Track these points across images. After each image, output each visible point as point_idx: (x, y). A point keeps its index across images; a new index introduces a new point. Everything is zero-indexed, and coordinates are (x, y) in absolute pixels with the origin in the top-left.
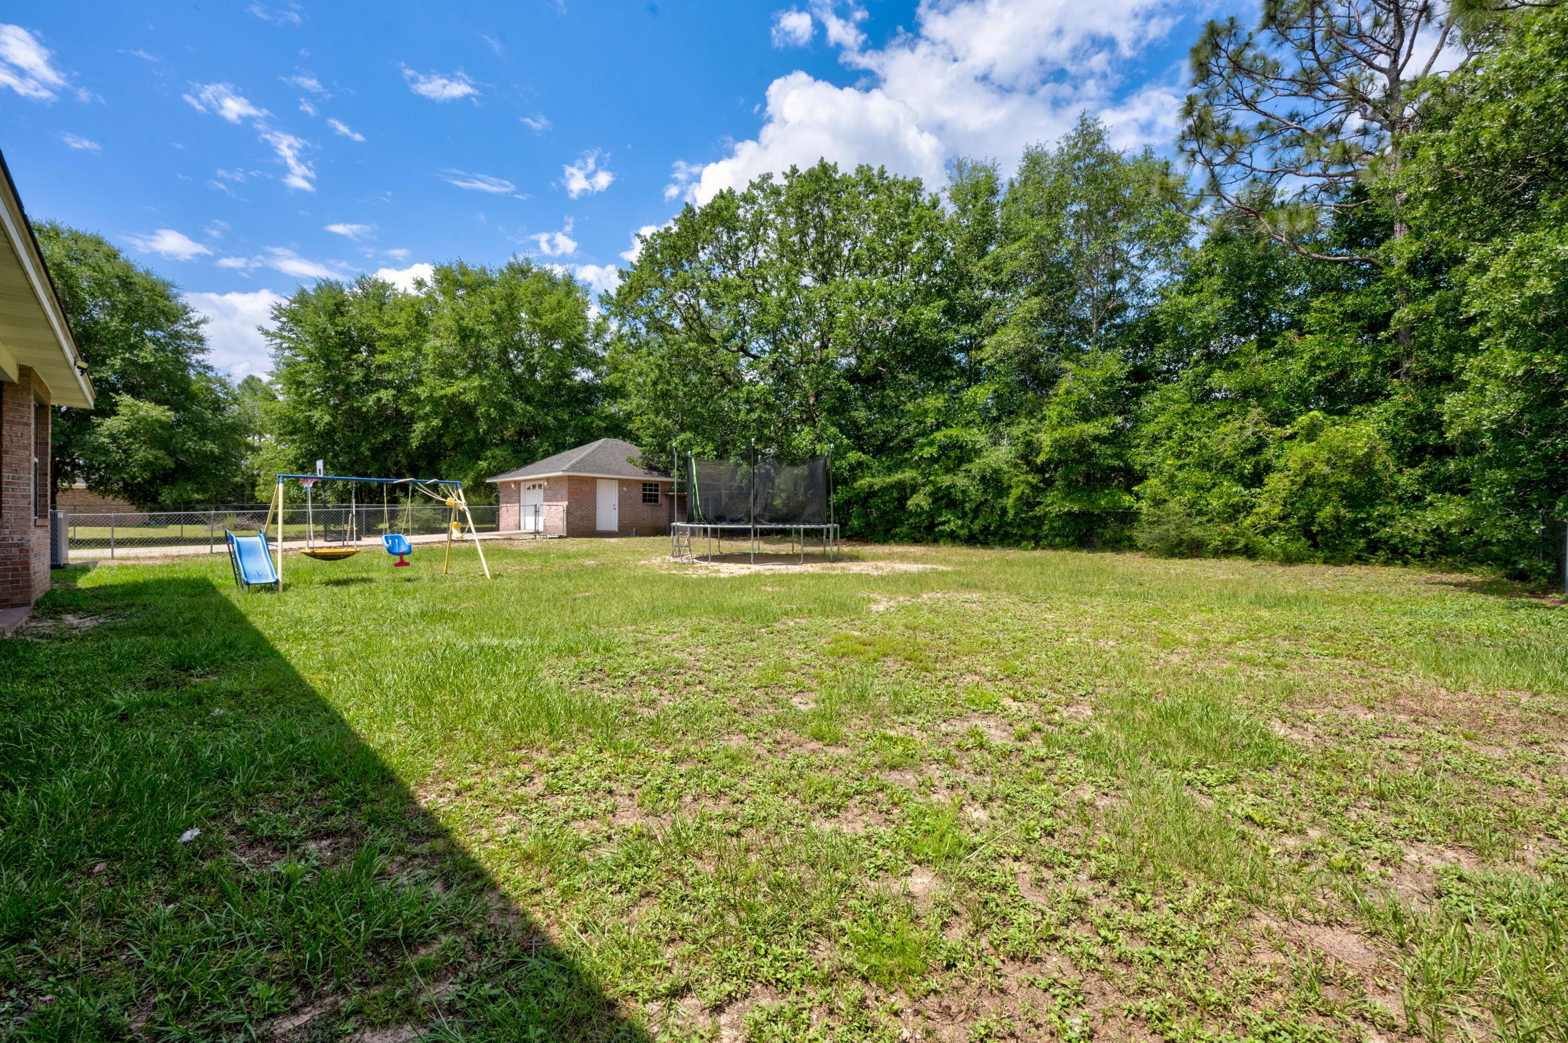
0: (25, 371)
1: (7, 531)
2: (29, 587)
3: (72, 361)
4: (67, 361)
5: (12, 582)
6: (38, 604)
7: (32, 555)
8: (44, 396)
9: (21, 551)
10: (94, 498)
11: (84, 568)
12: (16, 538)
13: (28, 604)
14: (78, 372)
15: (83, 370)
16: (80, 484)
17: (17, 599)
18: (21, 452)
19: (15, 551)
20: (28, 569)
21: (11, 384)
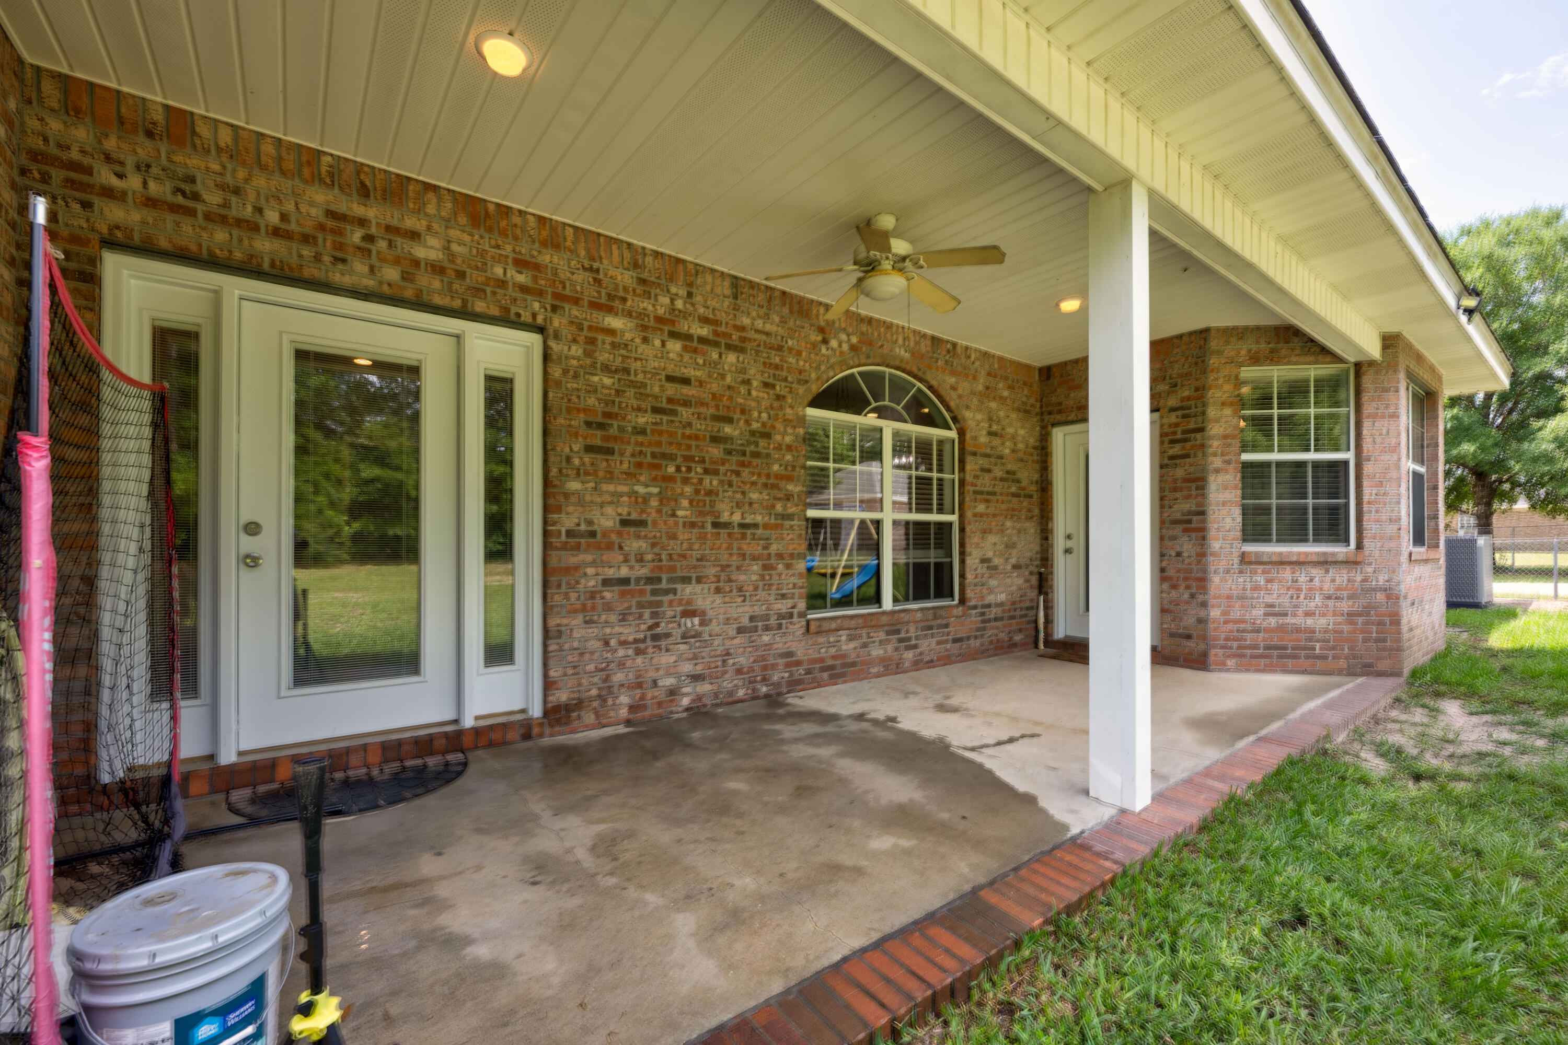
0: (1390, 342)
1: (1370, 570)
2: (1399, 649)
3: (1451, 301)
4: (1442, 302)
5: (1377, 641)
6: (1415, 674)
7: (1404, 604)
8: (1427, 377)
9: (1389, 597)
10: (1539, 518)
11: (1508, 613)
12: (1382, 578)
13: (1398, 674)
14: (1464, 318)
15: (1470, 312)
16: (1522, 504)
17: (1384, 665)
18: (1386, 457)
19: (1380, 596)
20: (1397, 623)
21: (1372, 363)
